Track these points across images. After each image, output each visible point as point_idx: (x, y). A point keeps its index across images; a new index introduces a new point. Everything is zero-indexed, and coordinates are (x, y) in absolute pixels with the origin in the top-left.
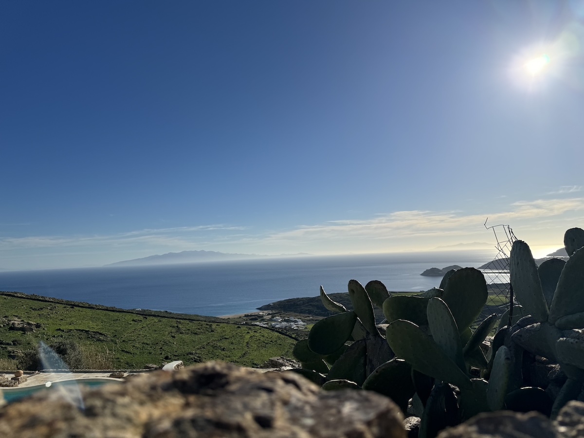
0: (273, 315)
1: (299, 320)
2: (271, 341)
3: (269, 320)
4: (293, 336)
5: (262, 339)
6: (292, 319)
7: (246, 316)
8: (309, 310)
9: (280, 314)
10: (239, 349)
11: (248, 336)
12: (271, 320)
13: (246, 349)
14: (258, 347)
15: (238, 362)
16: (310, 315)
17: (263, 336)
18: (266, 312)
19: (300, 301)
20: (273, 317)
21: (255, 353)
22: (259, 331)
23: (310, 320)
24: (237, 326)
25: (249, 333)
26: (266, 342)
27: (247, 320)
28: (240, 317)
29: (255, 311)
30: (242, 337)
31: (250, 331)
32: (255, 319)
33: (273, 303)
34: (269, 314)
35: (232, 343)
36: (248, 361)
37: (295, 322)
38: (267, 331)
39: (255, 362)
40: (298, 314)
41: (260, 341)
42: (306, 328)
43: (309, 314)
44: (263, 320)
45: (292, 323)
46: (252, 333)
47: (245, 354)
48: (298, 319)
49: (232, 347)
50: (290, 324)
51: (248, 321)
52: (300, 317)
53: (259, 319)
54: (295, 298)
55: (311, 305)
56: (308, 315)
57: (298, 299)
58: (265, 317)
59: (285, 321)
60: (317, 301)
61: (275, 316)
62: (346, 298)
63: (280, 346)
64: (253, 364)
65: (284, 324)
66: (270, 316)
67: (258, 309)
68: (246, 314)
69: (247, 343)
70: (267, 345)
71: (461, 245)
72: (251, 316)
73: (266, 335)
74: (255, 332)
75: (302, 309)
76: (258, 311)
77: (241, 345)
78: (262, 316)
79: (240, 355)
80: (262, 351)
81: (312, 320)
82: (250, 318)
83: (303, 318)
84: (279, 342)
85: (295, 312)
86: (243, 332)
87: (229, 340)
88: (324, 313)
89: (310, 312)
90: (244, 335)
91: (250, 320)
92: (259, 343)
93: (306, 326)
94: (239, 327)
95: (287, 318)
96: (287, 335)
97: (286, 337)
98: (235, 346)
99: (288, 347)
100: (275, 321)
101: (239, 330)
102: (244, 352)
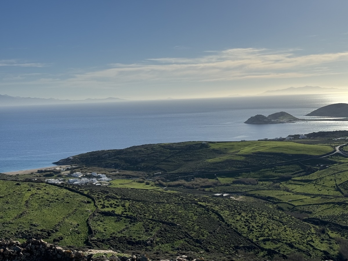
0: (72, 171)
1: (104, 175)
2: (57, 199)
3: (67, 176)
4: (86, 193)
5: (46, 197)
6: (95, 174)
7: (39, 172)
8: (115, 163)
9: (81, 169)
10: (15, 209)
11: (28, 194)
12: (69, 176)
13: (24, 208)
14: (40, 206)
15: (12, 223)
16: (116, 170)
17: (47, 194)
18: (64, 166)
19: (105, 154)
20: (72, 173)
21: (36, 213)
22: (44, 188)
23: (115, 175)
24: (15, 183)
25: (30, 190)
26: (50, 200)
27: (40, 176)
28: (32, 173)
29: (50, 167)
30: (20, 195)
31: (32, 189)
32: (50, 176)
33: (72, 157)
34: (68, 169)
35: (7, 203)
36: (25, 222)
37: (99, 177)
38: (54, 189)
39: (34, 223)
40: (102, 169)
41: (43, 199)
42: (110, 184)
43: (115, 168)
44: (60, 176)
45: (94, 179)
46: (34, 191)
47: (22, 214)
48: (102, 174)
49: (6, 206)
50: (91, 179)
51: (41, 178)
52: (104, 172)
53: (55, 176)
54: (100, 150)
55: (118, 158)
56: (114, 170)
57: (103, 151)
58: (62, 173)
59: (87, 176)
60: (125, 154)
61: (75, 172)
62: (158, 149)
63: (67, 204)
64: (31, 225)
65: (85, 180)
66: (69, 172)
67: (54, 163)
68: (40, 168)
69: (27, 202)
70: (51, 203)
71: (292, 89)
72: (45, 171)
73: (52, 192)
74: (37, 189)
75: (108, 163)
76: (55, 166)
77: (18, 204)
78: (59, 172)
79: (16, 215)
80: (45, 211)
81: (119, 175)
82: (44, 174)
83: (108, 173)
84: (66, 200)
85: (99, 166)
86: (23, 189)
87: (4, 199)
88: (133, 166)
89: (117, 166)
90: (23, 193)
91: (44, 176)
92: (42, 201)
93: (111, 182)
94: (18, 184)
95: (88, 174)
96: (77, 192)
97: (76, 194)
98: (11, 206)
99: (77, 205)
100: (74, 177)
101: (18, 188)
102: (21, 212)
